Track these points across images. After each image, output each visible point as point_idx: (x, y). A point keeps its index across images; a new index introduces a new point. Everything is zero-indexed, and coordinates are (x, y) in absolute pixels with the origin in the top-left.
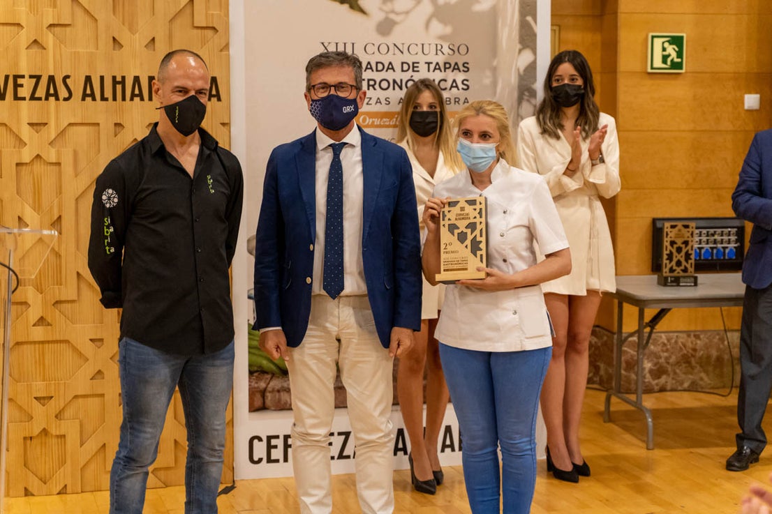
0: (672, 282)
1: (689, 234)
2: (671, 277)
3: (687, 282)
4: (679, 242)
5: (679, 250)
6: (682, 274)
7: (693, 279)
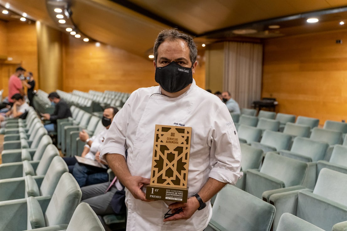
0: (155, 193)
1: (183, 140)
2: (155, 188)
3: (174, 197)
4: (172, 148)
5: (171, 157)
6: (172, 186)
7: (181, 194)
